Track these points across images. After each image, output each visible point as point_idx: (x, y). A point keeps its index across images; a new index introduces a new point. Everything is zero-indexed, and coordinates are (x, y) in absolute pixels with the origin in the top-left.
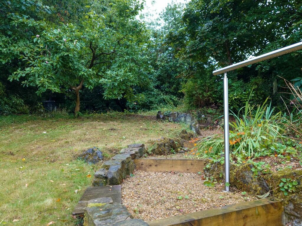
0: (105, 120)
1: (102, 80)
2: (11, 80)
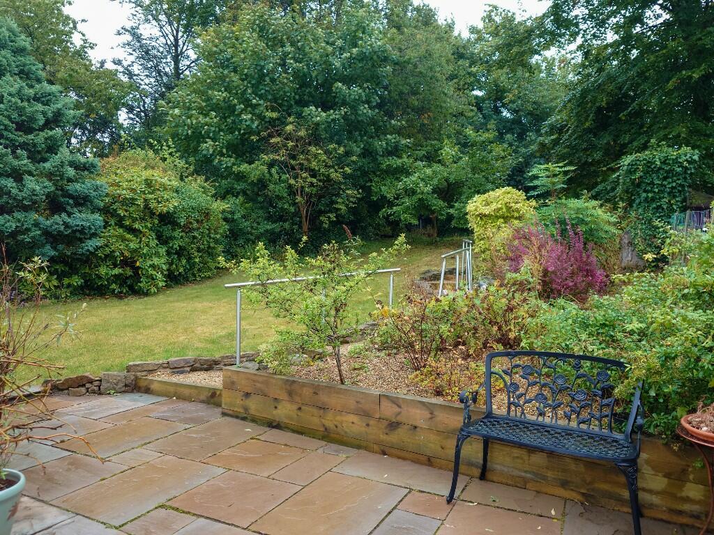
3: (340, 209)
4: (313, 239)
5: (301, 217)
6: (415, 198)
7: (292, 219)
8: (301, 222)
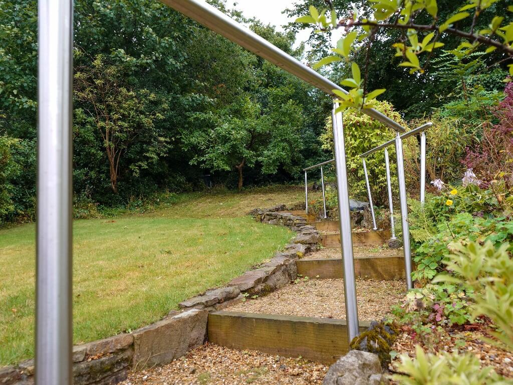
0: (265, 193)
1: (260, 159)
2: (191, 164)
3: (152, 158)
4: (122, 190)
5: (108, 166)
6: (228, 145)
7: (99, 167)
8: (109, 171)
